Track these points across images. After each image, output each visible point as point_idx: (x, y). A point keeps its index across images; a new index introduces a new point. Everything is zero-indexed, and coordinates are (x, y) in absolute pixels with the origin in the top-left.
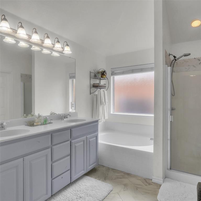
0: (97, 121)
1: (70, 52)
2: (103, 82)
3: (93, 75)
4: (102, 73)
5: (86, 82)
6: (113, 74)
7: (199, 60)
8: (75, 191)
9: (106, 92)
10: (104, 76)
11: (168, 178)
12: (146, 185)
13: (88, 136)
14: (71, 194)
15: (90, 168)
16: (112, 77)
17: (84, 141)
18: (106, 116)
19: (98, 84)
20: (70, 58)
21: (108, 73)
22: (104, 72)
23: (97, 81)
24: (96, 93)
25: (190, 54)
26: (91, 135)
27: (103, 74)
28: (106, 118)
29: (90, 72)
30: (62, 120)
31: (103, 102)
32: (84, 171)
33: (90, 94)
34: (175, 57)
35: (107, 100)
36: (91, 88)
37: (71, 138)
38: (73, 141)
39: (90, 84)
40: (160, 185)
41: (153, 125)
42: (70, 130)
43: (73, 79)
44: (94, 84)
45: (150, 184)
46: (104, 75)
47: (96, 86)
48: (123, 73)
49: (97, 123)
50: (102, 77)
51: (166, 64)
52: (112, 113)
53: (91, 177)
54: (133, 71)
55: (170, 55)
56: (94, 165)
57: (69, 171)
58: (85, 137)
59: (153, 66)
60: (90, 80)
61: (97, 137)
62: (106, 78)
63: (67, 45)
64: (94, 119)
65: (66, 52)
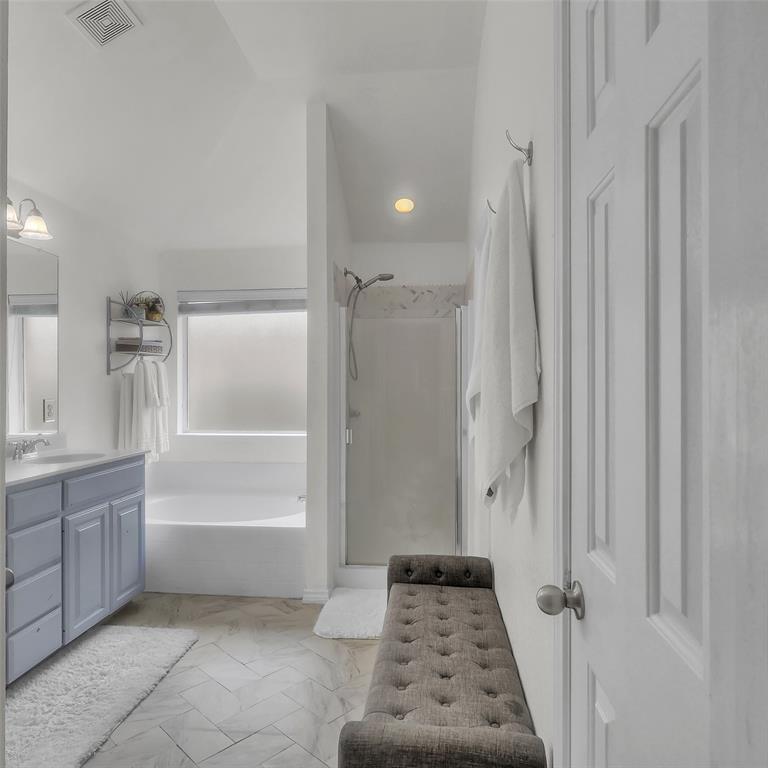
0: (141, 457)
1: (48, 237)
2: (150, 334)
3: (117, 309)
4: (148, 305)
5: (95, 333)
6: (185, 309)
7: (414, 292)
9: (162, 366)
10: (157, 317)
11: (343, 586)
12: (287, 613)
13: (114, 503)
15: (121, 599)
16: (180, 319)
17: (103, 517)
18: (162, 442)
19: (137, 339)
20: (39, 250)
21: (170, 305)
22: (157, 301)
23: (133, 332)
24: (131, 369)
25: (391, 277)
26: (124, 499)
27: (152, 308)
28: (162, 451)
29: (109, 301)
31: (155, 399)
32: (101, 610)
33: (108, 374)
34: (358, 280)
35: (166, 393)
36: (109, 353)
37: (63, 509)
38: (70, 518)
39: (109, 339)
40: (322, 606)
41: (305, 459)
42: (61, 484)
44: (121, 339)
45: (296, 609)
46: (157, 312)
47: (128, 347)
48: (218, 308)
49: (141, 463)
50: (147, 318)
52: (180, 432)
53: (126, 625)
54: (247, 306)
55: (346, 273)
56: (133, 589)
58: (106, 505)
59: (303, 295)
60: (108, 325)
61: (140, 505)
62: (162, 322)
63: (36, 212)
64: (124, 452)
65: (30, 234)
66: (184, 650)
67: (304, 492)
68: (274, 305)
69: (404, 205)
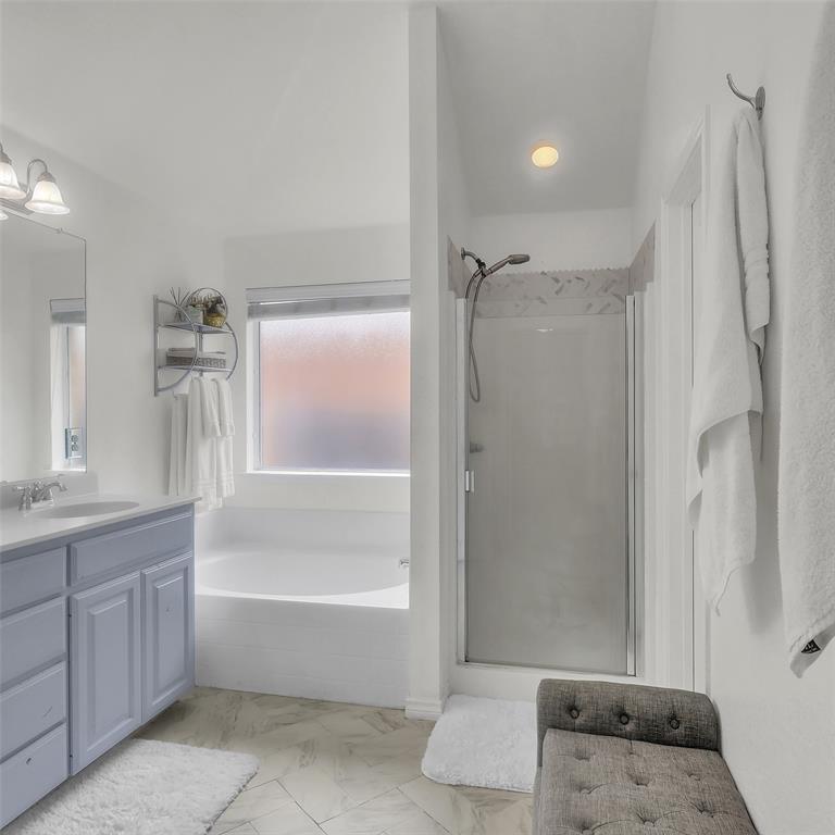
0: (188, 507)
1: (63, 210)
2: (211, 344)
3: (167, 312)
4: (207, 306)
5: (138, 342)
6: (256, 311)
7: (557, 281)
8: (93, 809)
9: (225, 385)
10: (218, 321)
11: (462, 693)
12: (384, 733)
13: (147, 572)
14: (75, 824)
15: (158, 703)
16: (250, 325)
17: (131, 592)
18: (224, 484)
19: (192, 349)
20: (58, 231)
21: (235, 308)
22: (219, 301)
23: (187, 341)
24: (185, 389)
25: (526, 259)
26: (163, 566)
27: (213, 310)
28: (225, 495)
29: (157, 301)
30: (21, 509)
31: (214, 427)
32: (130, 720)
33: (155, 395)
34: (481, 264)
35: (229, 420)
36: (158, 367)
37: (69, 583)
38: (79, 597)
39: (156, 350)
40: (432, 724)
42: (65, 549)
43: (70, 325)
44: (173, 350)
45: (396, 726)
46: (219, 315)
47: (179, 360)
48: (297, 309)
49: (187, 515)
50: (206, 322)
51: (453, 287)
52: (250, 470)
53: (163, 741)
54: (334, 305)
55: (464, 254)
56: (177, 687)
57: (63, 729)
58: (136, 575)
59: (405, 289)
60: (156, 331)
61: (187, 572)
62: (225, 328)
63: (47, 176)
64: (174, 500)
65: (40, 205)
66: (234, 790)
67: (407, 555)
68: (367, 303)
69: (545, 157)
